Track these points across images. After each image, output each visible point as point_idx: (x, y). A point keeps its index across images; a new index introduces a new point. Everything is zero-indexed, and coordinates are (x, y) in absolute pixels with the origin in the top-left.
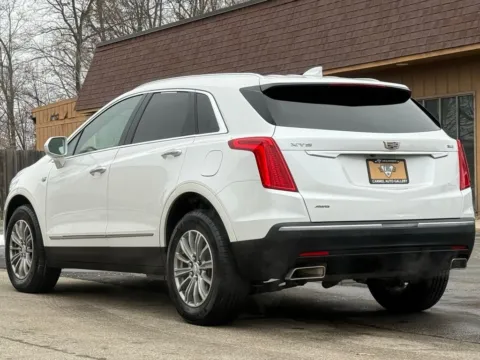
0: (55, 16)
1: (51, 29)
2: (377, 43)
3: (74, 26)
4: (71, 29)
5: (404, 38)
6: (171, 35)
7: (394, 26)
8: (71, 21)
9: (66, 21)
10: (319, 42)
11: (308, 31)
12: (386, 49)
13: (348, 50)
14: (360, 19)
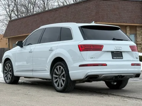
0: (4, 11)
1: (3, 15)
3: (9, 14)
4: (8, 15)
6: (27, 19)
8: (9, 13)
9: (7, 13)
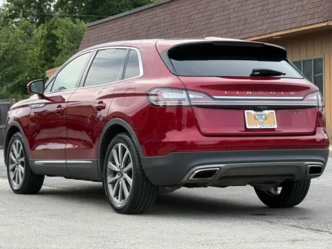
2: (260, 23)
5: (277, 19)
7: (271, 11)
10: (225, 22)
11: (218, 15)
12: (265, 27)
13: (242, 27)
14: (251, 6)
